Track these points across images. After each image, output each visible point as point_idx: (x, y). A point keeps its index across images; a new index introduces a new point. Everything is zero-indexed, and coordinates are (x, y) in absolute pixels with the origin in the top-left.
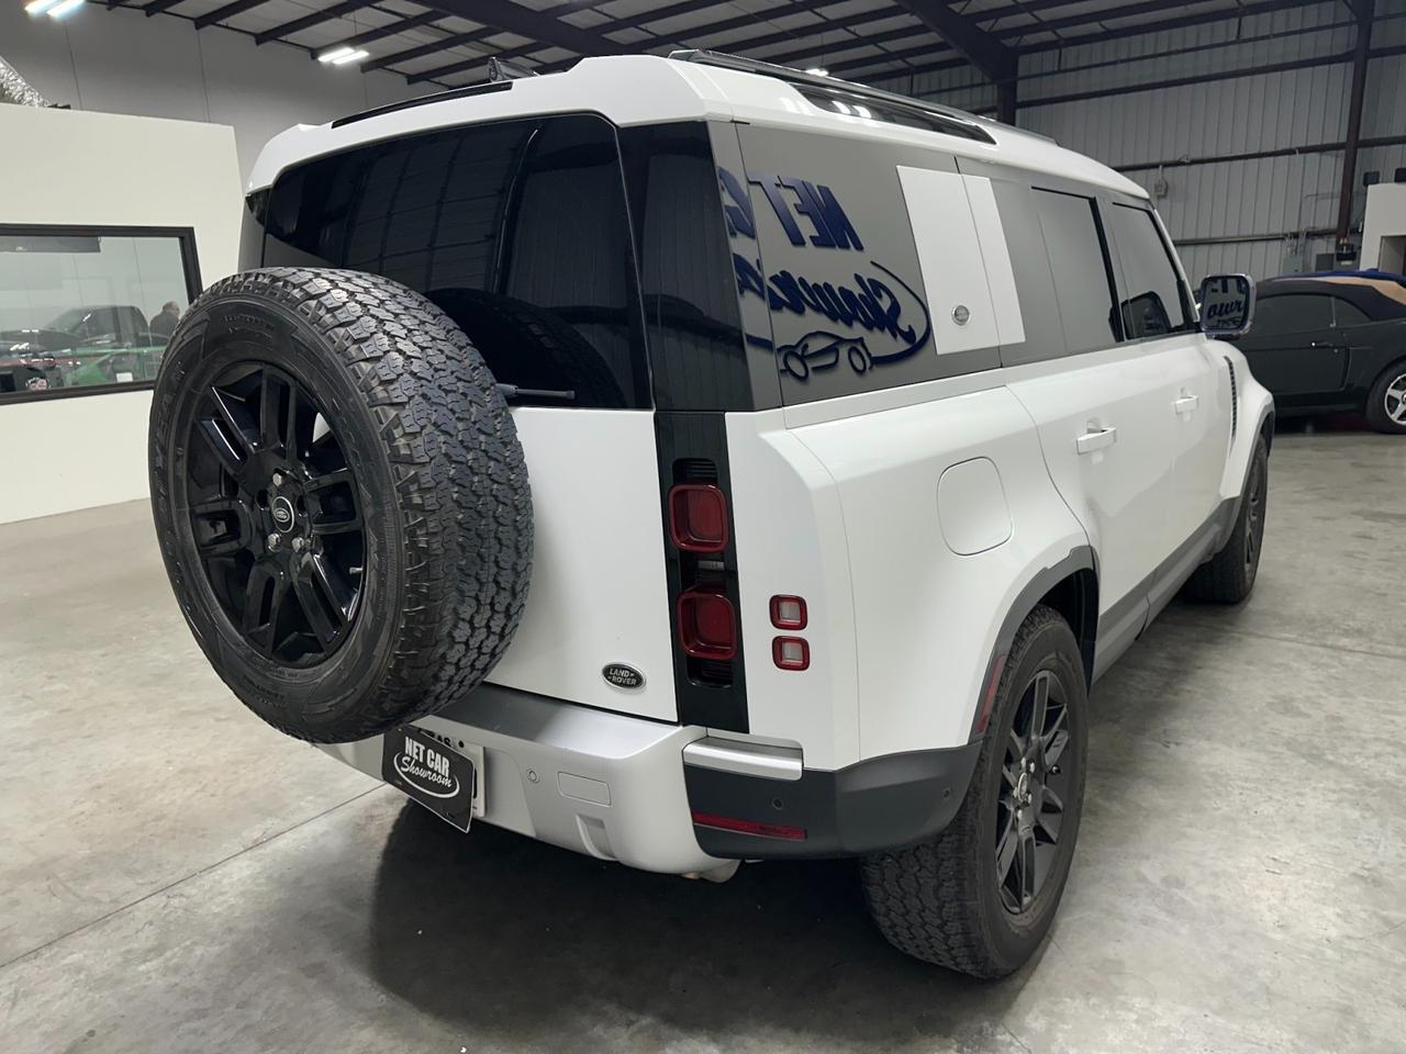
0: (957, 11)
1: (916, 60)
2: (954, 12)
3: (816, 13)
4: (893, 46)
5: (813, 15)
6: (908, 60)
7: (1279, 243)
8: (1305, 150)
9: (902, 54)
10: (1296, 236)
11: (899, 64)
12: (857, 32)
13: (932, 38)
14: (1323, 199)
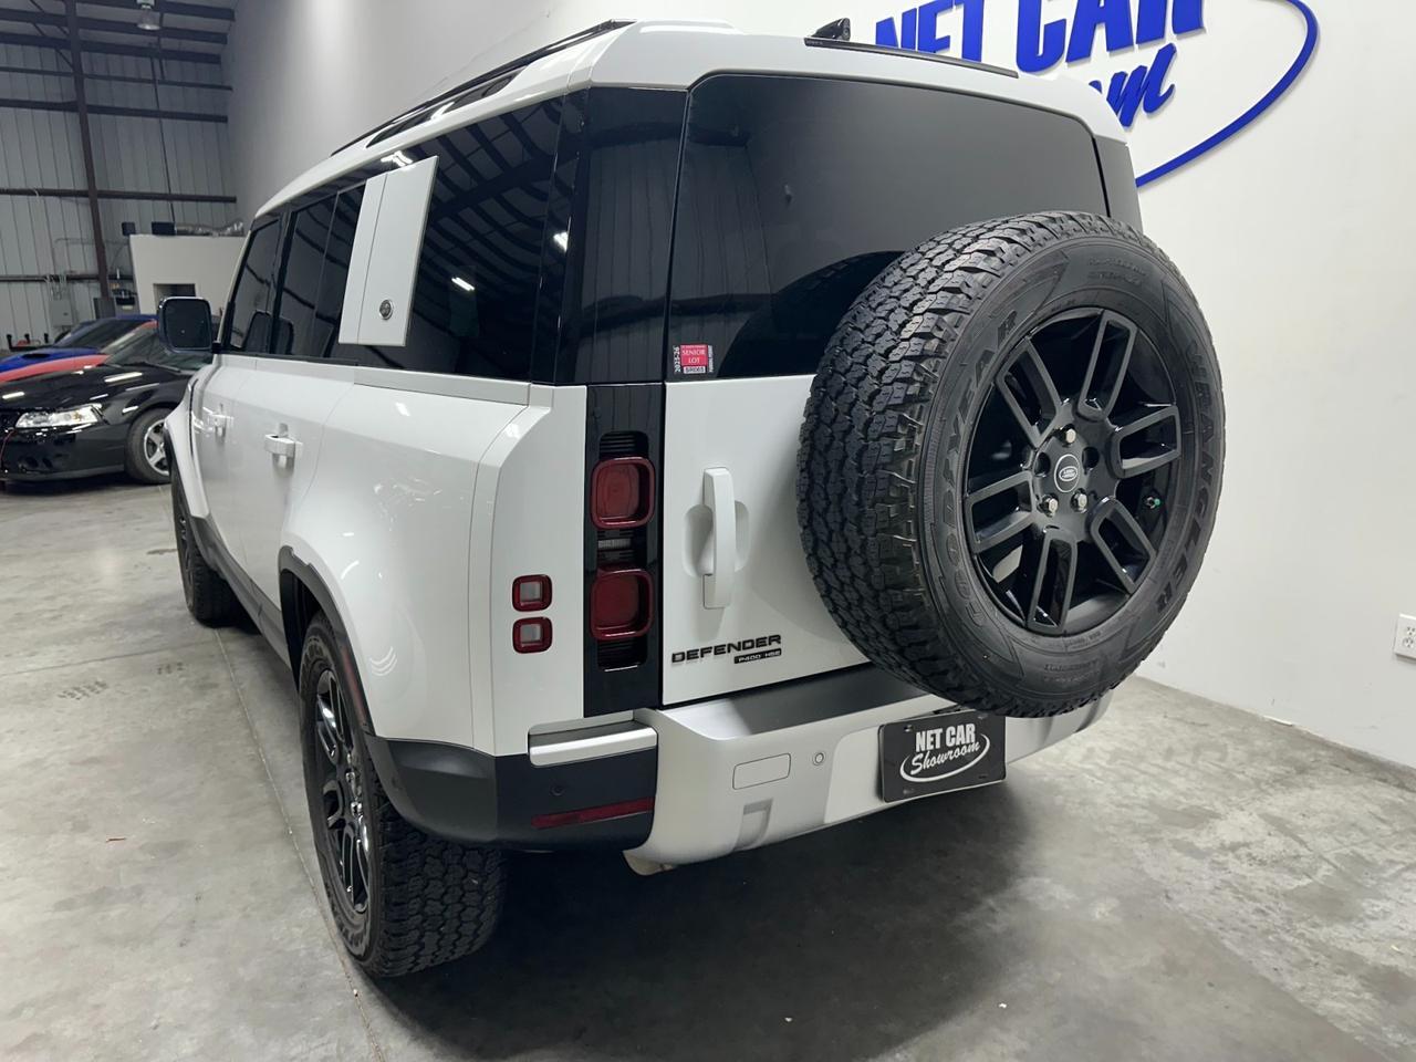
7: (38, 285)
8: (44, 193)
10: (56, 279)
14: (73, 243)
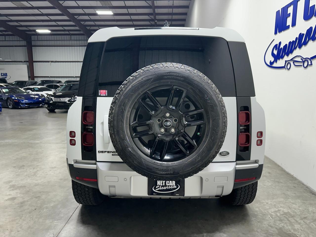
0: (83, 24)
1: (71, 32)
2: (82, 24)
3: (48, 17)
4: (66, 28)
5: (47, 17)
6: (70, 32)
9: (69, 30)
11: (67, 32)
12: (58, 24)
13: (77, 28)
